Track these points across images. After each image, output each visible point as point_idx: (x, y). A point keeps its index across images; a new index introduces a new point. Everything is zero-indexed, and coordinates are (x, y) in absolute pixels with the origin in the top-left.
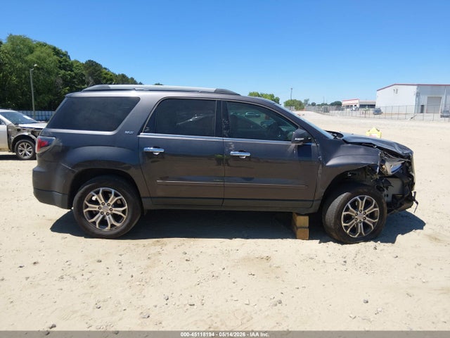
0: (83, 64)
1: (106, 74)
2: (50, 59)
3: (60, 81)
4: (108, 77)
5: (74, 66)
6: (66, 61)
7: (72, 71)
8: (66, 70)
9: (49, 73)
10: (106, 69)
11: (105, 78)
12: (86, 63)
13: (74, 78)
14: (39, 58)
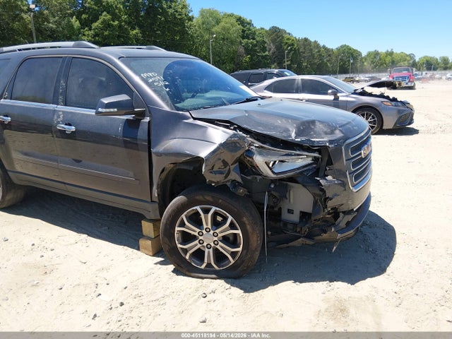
0: (266, 31)
1: (288, 39)
2: (234, 28)
3: (242, 50)
4: (290, 42)
5: (257, 33)
6: (249, 30)
7: (254, 39)
8: (249, 39)
9: (232, 43)
10: (289, 34)
11: (287, 43)
12: (270, 30)
13: (256, 45)
14: (224, 29)
